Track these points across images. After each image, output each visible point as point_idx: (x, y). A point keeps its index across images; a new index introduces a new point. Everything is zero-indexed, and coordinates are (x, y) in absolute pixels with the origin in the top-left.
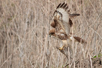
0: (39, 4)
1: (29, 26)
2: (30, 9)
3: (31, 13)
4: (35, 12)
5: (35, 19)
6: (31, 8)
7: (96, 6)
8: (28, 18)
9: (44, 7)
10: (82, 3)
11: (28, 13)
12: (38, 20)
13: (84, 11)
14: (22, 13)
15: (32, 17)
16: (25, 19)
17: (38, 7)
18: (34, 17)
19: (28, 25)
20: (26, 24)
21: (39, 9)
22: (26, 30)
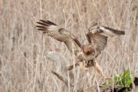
0: (28, 13)
1: (15, 43)
2: (15, 20)
3: (17, 25)
4: (23, 25)
5: (23, 34)
6: (18, 19)
7: (105, 16)
8: (14, 32)
9: (34, 17)
10: (86, 11)
11: (13, 26)
12: (27, 36)
13: (90, 22)
14: (5, 26)
15: (19, 30)
16: (9, 34)
17: (27, 17)
18: (22, 31)
19: (14, 41)
20: (11, 41)
21: (28, 21)
22: (10, 49)
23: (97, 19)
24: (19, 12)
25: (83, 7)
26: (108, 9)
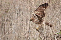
0: (24, 2)
2: (18, 5)
3: (19, 8)
4: (22, 8)
5: (22, 11)
6: (20, 5)
7: (58, 4)
8: (18, 11)
9: (27, 4)
11: (18, 8)
12: (23, 12)
13: (51, 7)
14: (14, 8)
15: (20, 10)
16: (16, 12)
17: (24, 4)
19: (18, 15)
20: (17, 14)
21: (24, 6)
22: (16, 18)
23: (55, 5)
24: (20, 2)
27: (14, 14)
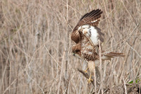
0: (54, 9)
1: (41, 39)
2: (41, 16)
3: (42, 22)
6: (43, 16)
7: (133, 13)
8: (39, 29)
9: (60, 14)
10: (113, 8)
11: (38, 23)
12: (52, 32)
13: (117, 19)
14: (30, 22)
15: (44, 27)
16: (34, 31)
18: (47, 27)
19: (39, 38)
20: (36, 37)
21: (54, 17)
22: (35, 45)
23: (124, 16)
24: (45, 8)
25: (110, 4)
26: (135, 6)
27: (31, 36)
